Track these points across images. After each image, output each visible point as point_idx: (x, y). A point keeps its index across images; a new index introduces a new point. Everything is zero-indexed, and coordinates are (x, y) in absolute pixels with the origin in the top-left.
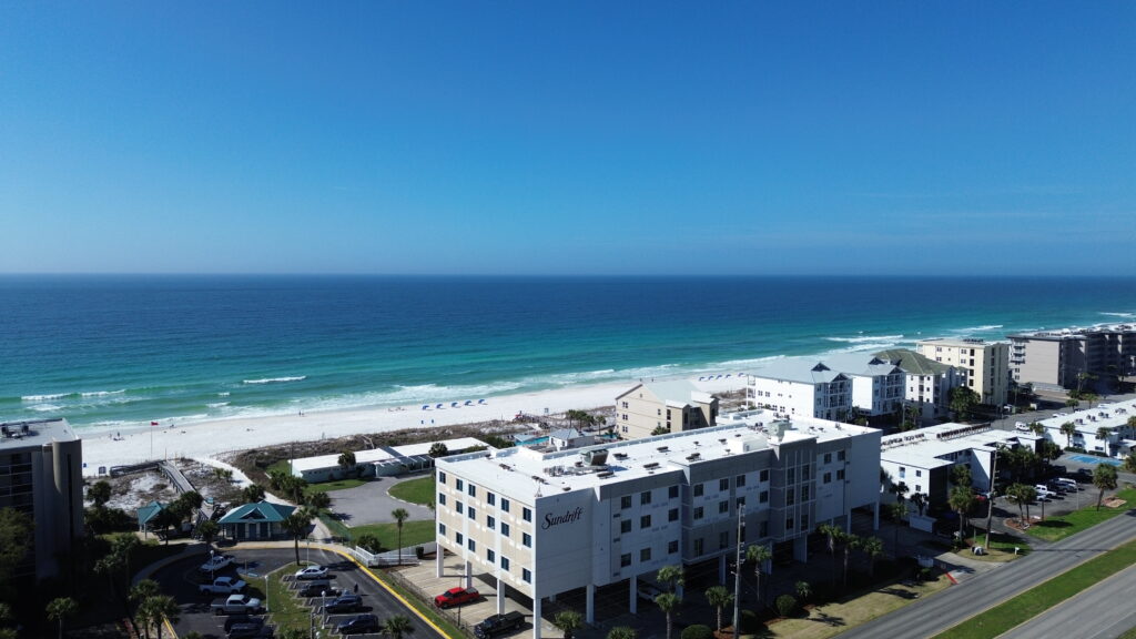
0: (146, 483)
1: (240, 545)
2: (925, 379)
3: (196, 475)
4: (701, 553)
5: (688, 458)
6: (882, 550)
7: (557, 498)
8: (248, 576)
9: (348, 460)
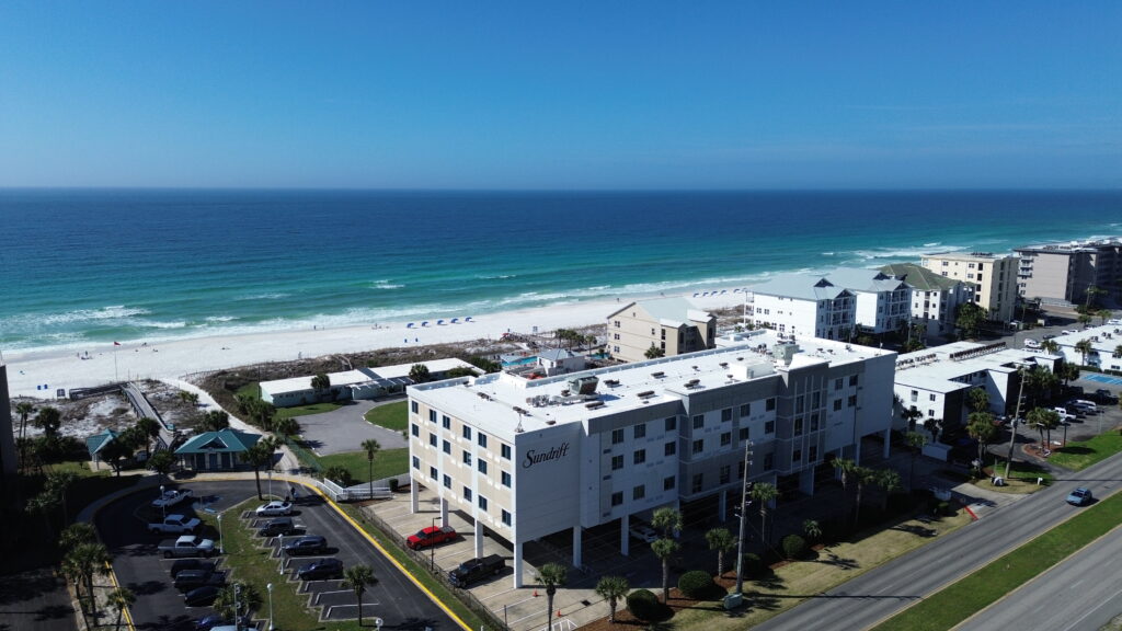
0: (106, 407)
1: (200, 477)
2: (932, 294)
3: (159, 399)
4: (700, 490)
5: (687, 386)
6: (898, 484)
7: (540, 433)
8: (204, 511)
9: (321, 383)
